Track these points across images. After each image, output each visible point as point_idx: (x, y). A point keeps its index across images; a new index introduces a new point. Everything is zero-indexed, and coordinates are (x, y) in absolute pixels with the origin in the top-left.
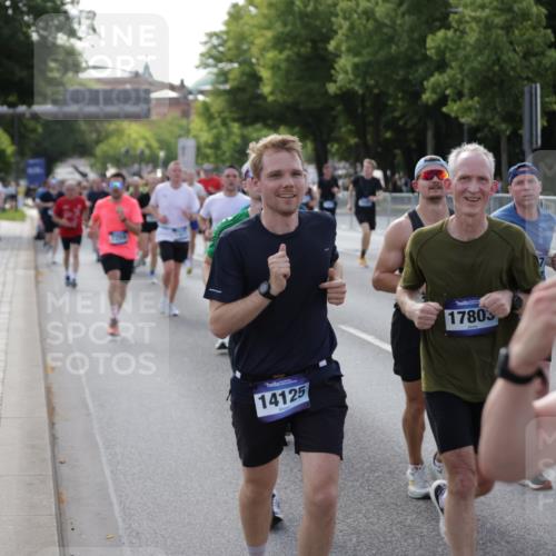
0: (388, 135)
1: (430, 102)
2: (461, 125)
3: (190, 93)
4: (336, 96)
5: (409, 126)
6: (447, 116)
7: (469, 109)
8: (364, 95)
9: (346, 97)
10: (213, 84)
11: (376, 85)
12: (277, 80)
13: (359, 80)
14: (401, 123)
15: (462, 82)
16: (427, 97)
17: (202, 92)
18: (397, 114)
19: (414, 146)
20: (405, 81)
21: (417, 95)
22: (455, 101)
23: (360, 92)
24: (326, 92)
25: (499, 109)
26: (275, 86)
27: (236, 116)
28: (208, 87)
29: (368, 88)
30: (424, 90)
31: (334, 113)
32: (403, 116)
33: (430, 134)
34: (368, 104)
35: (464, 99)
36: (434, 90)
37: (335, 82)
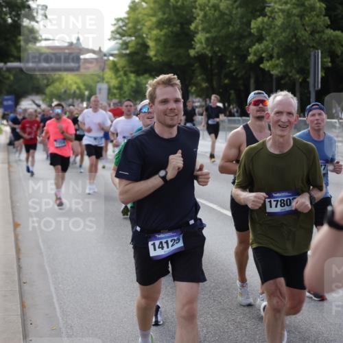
0: (226, 81)
1: (253, 62)
2: (271, 76)
3: (105, 55)
4: (195, 57)
5: (239, 76)
6: (263, 70)
7: (277, 66)
8: (212, 57)
9: (201, 58)
10: (118, 50)
11: (220, 51)
12: (159, 47)
13: (209, 48)
14: (234, 74)
15: (273, 49)
16: (251, 58)
17: (112, 55)
18: (232, 69)
19: (242, 88)
20: (238, 48)
21: (245, 57)
22: (268, 61)
23: (210, 55)
24: (189, 55)
25: (295, 66)
26: (157, 51)
27: (133, 69)
28: (116, 52)
29: (215, 53)
30: (249, 54)
31: (193, 68)
32: (236, 69)
33: (252, 81)
34: (214, 62)
35: (273, 60)
36: (255, 54)
37: (194, 49)
